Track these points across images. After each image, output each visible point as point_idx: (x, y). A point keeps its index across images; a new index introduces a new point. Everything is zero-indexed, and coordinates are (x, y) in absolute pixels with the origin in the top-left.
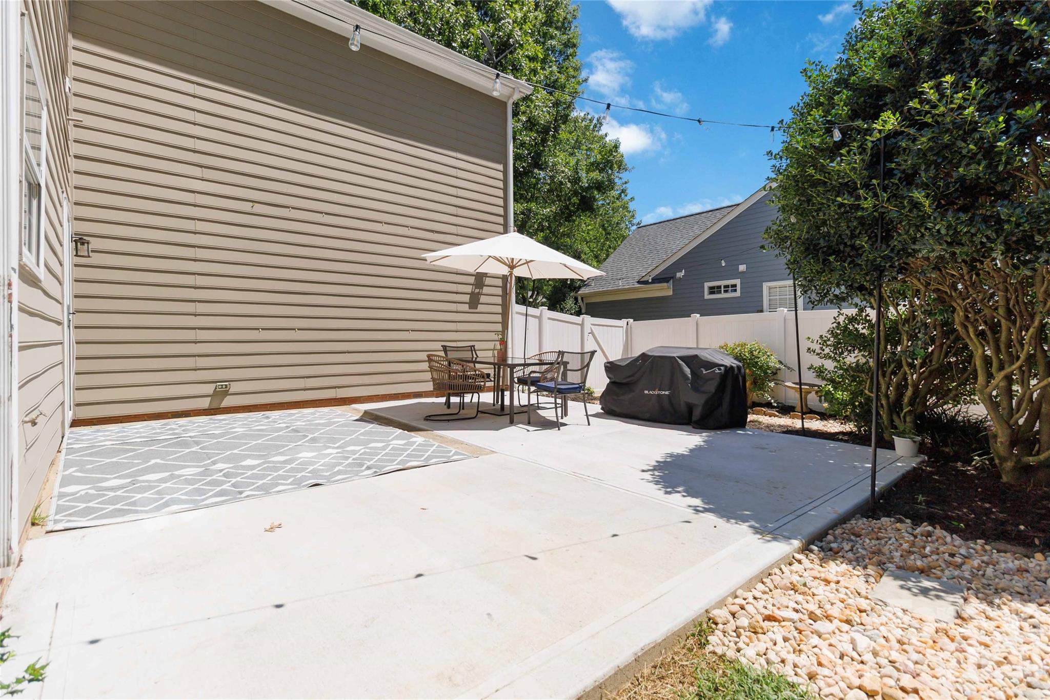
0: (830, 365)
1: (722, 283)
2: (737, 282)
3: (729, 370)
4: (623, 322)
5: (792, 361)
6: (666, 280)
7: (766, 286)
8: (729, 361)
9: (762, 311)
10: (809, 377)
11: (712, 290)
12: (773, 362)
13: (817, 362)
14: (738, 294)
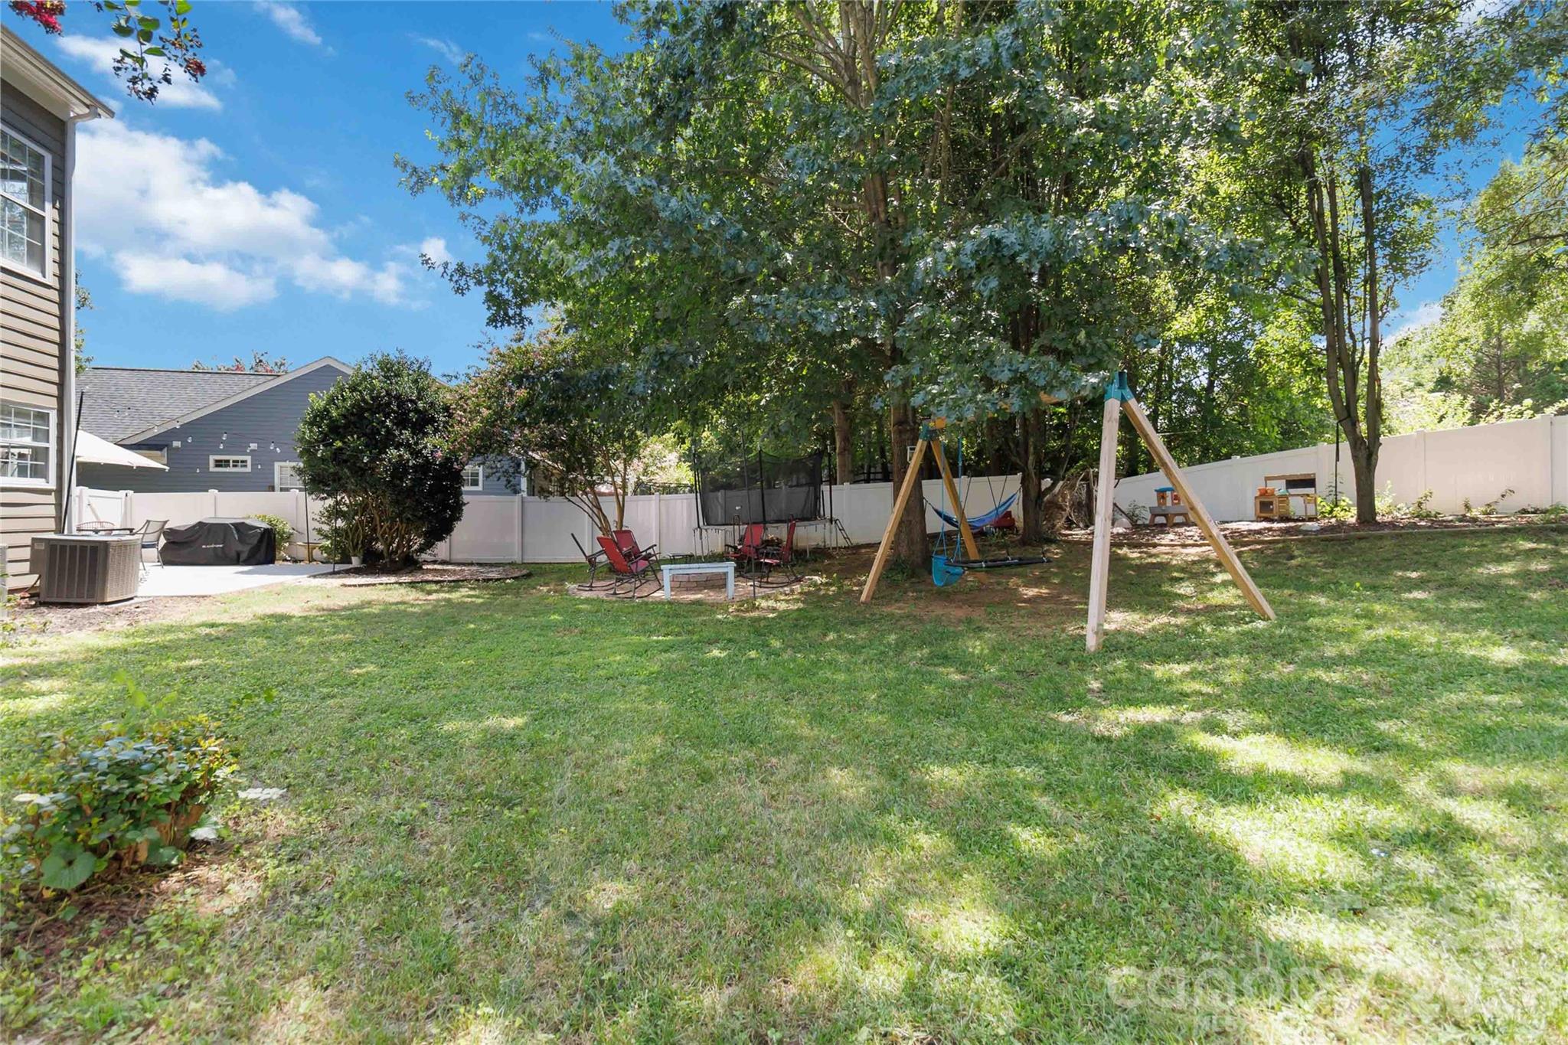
0: (326, 528)
1: (232, 458)
2: (248, 458)
3: (266, 530)
4: (122, 493)
5: (302, 526)
6: (159, 448)
7: (277, 465)
8: (265, 526)
9: (272, 489)
10: (314, 537)
11: (218, 463)
12: (287, 529)
13: (318, 526)
14: (249, 469)
